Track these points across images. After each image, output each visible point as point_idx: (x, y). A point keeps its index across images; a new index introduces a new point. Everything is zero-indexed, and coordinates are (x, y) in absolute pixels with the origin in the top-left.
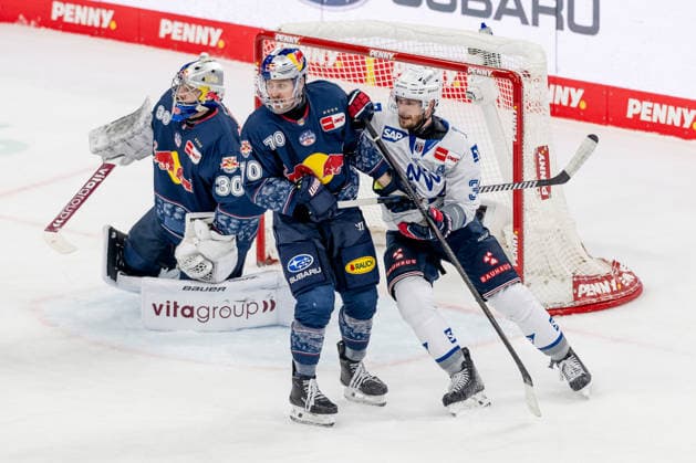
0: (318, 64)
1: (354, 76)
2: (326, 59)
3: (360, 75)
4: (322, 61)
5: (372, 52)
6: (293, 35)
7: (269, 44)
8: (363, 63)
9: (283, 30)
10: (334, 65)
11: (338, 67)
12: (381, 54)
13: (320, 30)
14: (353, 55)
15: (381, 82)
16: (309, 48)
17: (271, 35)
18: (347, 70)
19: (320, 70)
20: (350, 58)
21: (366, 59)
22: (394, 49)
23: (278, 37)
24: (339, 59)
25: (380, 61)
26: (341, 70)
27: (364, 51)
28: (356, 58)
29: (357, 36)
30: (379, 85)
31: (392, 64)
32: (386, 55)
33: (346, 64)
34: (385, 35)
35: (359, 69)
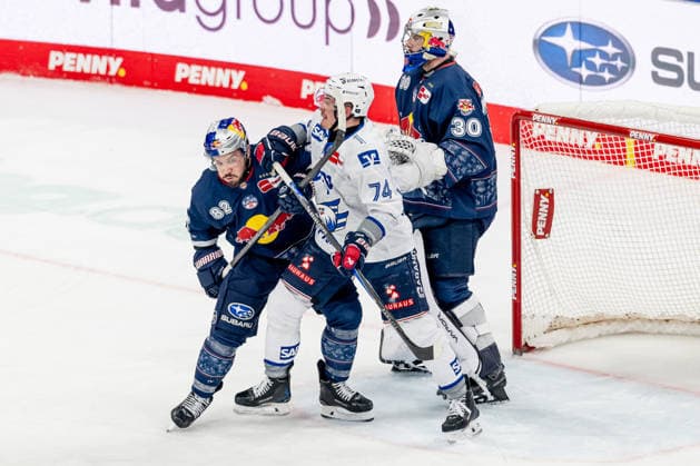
0: (576, 145)
1: (614, 157)
2: (585, 140)
3: (620, 157)
4: (581, 143)
5: (633, 134)
6: (551, 116)
7: (527, 124)
8: (624, 145)
9: (540, 111)
10: (593, 147)
11: (597, 148)
12: (641, 136)
13: (579, 110)
14: (612, 136)
15: (642, 164)
16: (568, 129)
17: (528, 115)
18: (607, 152)
19: (578, 152)
20: (610, 139)
21: (627, 140)
22: (654, 131)
23: (535, 117)
24: (598, 140)
25: (641, 142)
26: (601, 152)
27: (624, 132)
28: (616, 139)
29: (618, 116)
30: (639, 167)
31: (653, 146)
32: (646, 137)
33: (605, 146)
34: (645, 116)
35: (619, 151)
